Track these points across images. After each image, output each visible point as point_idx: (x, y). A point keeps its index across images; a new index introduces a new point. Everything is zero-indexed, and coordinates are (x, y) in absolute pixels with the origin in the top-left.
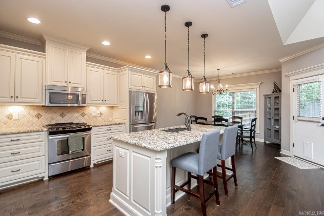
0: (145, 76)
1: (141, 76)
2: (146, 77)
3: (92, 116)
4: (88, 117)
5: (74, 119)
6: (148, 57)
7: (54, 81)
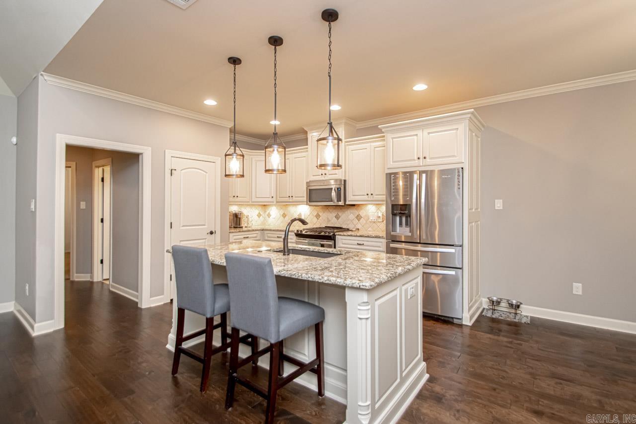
0: (426, 132)
1: (417, 135)
2: (429, 133)
3: (370, 220)
4: (365, 222)
5: (349, 222)
6: (420, 87)
7: (313, 176)
